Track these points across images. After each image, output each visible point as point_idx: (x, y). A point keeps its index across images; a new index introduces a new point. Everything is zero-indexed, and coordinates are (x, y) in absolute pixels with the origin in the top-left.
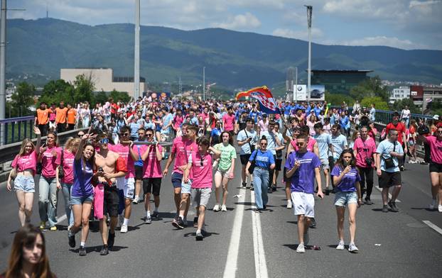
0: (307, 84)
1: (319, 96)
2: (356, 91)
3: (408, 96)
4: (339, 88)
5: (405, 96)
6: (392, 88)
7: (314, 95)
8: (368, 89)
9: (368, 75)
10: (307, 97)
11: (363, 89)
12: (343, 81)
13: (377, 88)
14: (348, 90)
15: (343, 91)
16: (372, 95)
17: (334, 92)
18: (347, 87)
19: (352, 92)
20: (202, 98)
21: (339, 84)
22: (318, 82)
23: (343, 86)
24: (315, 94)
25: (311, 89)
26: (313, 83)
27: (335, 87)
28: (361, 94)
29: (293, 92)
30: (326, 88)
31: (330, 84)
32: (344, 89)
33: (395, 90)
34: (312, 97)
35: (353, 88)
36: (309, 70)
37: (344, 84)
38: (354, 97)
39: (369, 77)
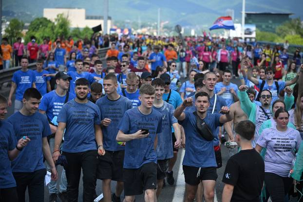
0: (241, 24)
1: (250, 33)
2: (281, 30)
4: (267, 27)
7: (247, 32)
8: (290, 28)
9: (290, 16)
10: (241, 34)
11: (286, 28)
12: (270, 22)
13: (298, 28)
14: (274, 29)
15: (270, 29)
16: (293, 33)
17: (262, 30)
18: (273, 27)
19: (277, 30)
21: (267, 24)
22: (250, 21)
23: (270, 26)
25: (245, 27)
26: (247, 22)
27: (264, 26)
28: (284, 33)
30: (257, 27)
31: (260, 24)
32: (271, 27)
34: (245, 34)
35: (278, 27)
36: (244, 13)
37: (271, 24)
38: (279, 35)
39: (291, 19)
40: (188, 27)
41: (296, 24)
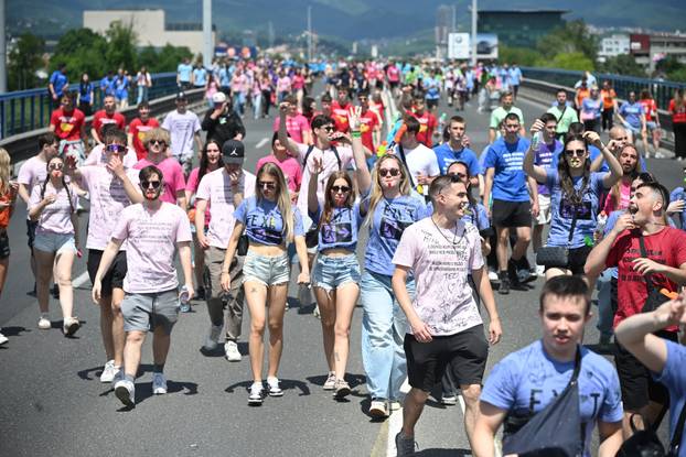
0: (471, 33)
1: (488, 51)
2: (548, 42)
3: (626, 50)
4: (519, 37)
5: (621, 51)
6: (600, 39)
7: (481, 49)
8: (564, 39)
9: (563, 17)
10: (470, 53)
11: (557, 39)
12: (526, 28)
13: (580, 38)
14: (535, 41)
15: (525, 42)
16: (572, 48)
17: (511, 44)
18: (532, 37)
19: (540, 43)
20: (306, 54)
21: (519, 32)
22: (487, 27)
23: (525, 35)
24: (484, 49)
25: (477, 39)
26: (480, 31)
27: (512, 37)
28: (554, 49)
29: (447, 46)
30: (500, 38)
31: (505, 32)
32: (527, 39)
33: (605, 40)
34: (479, 52)
35: (540, 38)
36: (474, 11)
37: (526, 32)
38: (543, 52)
39: (565, 22)
40: (364, 42)
41: (577, 32)
